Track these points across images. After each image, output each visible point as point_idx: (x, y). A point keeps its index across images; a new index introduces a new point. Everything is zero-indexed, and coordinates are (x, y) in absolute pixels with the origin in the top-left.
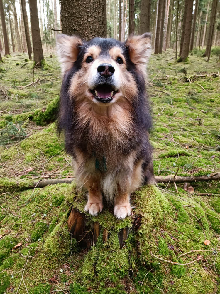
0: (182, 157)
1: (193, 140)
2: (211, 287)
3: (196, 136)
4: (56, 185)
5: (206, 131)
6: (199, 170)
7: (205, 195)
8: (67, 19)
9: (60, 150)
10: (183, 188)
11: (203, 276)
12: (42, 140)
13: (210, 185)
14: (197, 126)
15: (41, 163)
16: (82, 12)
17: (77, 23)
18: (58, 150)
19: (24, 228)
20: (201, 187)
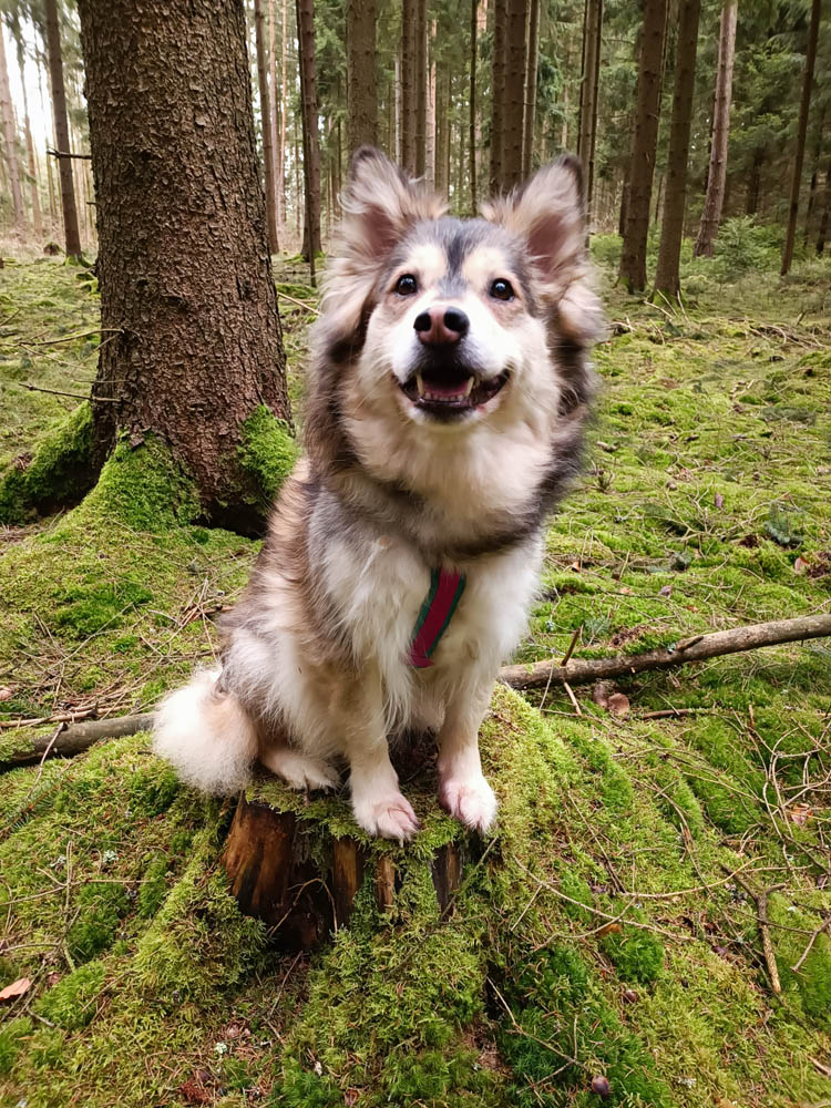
0: (570, 598)
1: (592, 542)
2: (749, 1009)
3: (599, 527)
4: (129, 737)
5: (627, 509)
6: (641, 633)
7: (667, 716)
8: (113, 115)
9: (118, 610)
10: (595, 702)
11: (720, 977)
12: (35, 578)
13: (676, 683)
14: (594, 492)
15: (46, 664)
16: (172, 94)
17: (153, 131)
18: (111, 609)
19: (29, 918)
20: (647, 691)
